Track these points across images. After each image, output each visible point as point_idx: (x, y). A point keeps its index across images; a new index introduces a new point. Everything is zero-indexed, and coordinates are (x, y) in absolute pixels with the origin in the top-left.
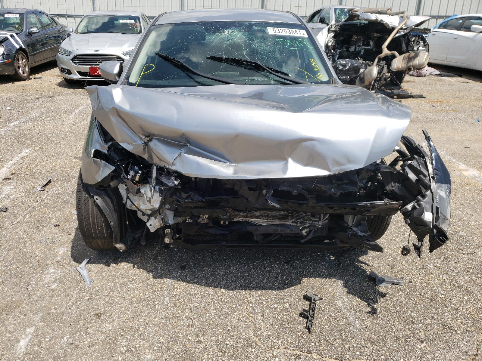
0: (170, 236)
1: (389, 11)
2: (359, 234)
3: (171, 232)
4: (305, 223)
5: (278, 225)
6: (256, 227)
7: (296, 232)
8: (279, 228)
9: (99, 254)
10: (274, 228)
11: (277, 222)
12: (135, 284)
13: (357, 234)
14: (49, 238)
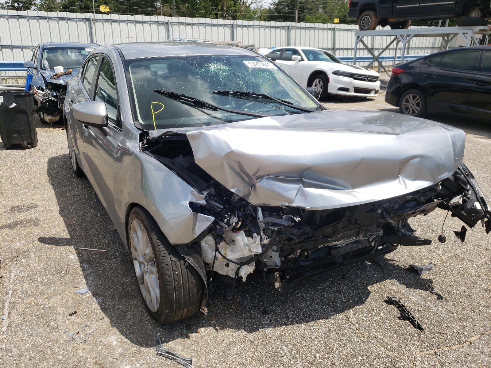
0: (279, 279)
1: (239, 44)
2: (408, 234)
3: (280, 275)
4: (372, 235)
5: (353, 243)
6: (338, 249)
7: (366, 244)
8: (354, 245)
9: (164, 329)
10: (350, 246)
11: (353, 239)
12: (239, 346)
13: (405, 234)
14: (78, 332)
